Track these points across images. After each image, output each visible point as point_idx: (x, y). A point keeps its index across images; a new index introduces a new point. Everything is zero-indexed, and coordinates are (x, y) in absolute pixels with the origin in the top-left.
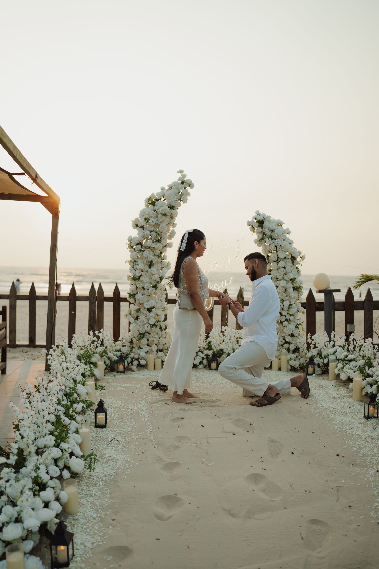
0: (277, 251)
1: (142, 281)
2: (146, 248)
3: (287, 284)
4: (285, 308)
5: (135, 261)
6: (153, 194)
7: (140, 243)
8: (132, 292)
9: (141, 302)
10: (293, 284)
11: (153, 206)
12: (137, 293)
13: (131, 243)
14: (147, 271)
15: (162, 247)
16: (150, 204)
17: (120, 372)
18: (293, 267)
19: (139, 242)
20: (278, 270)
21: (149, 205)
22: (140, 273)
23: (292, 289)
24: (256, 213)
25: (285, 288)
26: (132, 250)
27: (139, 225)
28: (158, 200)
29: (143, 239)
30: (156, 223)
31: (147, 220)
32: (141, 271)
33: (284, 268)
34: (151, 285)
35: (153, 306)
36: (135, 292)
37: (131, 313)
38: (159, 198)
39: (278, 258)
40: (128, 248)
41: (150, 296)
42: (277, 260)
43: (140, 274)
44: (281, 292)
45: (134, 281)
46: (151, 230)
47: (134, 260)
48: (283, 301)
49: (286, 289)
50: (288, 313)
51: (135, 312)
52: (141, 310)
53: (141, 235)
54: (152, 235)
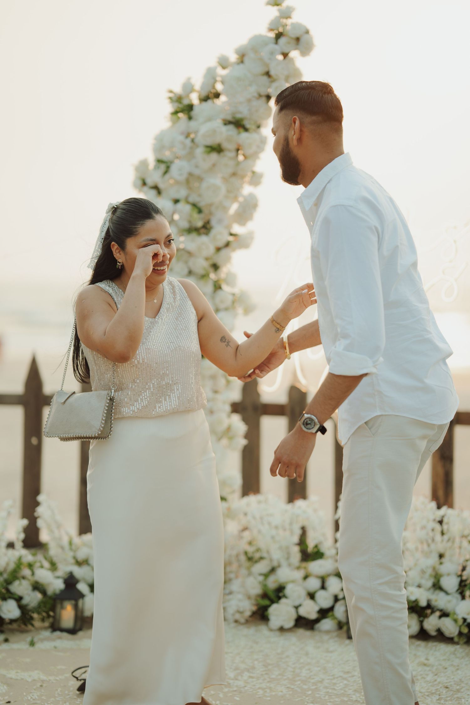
15: (212, 249)
17: (62, 630)
21: (177, 115)
27: (149, 181)
28: (202, 100)
30: (190, 174)
31: (165, 165)
46: (175, 196)
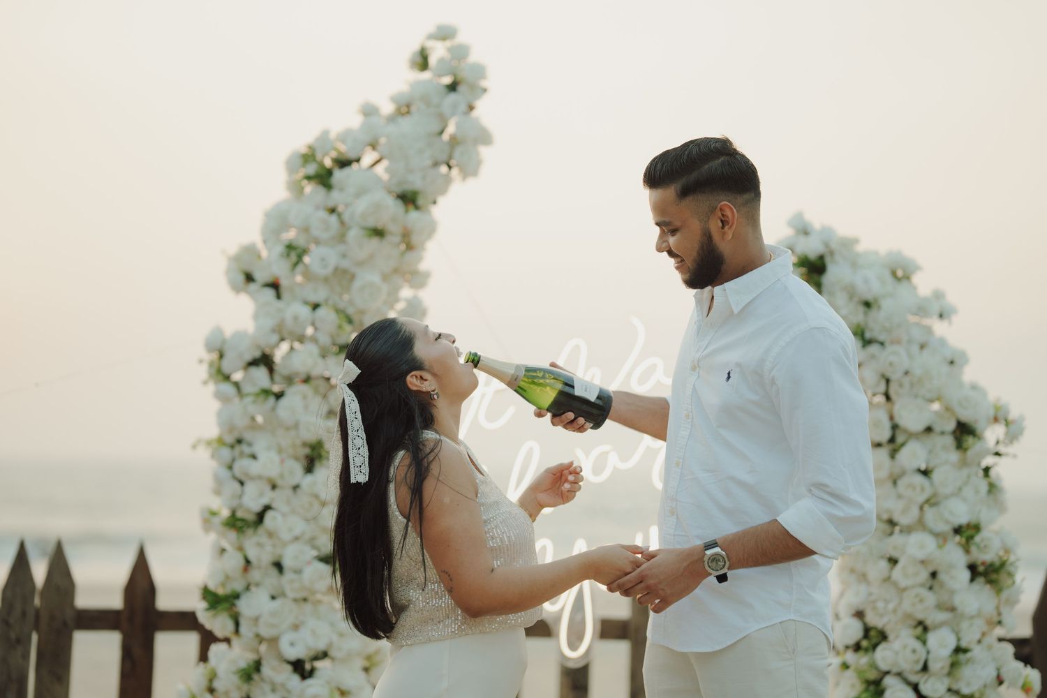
0: (888, 397)
1: (270, 535)
2: (289, 380)
3: (940, 547)
4: (933, 666)
5: (239, 441)
6: (325, 134)
7: (265, 361)
8: (223, 585)
9: (265, 632)
10: (967, 551)
11: (321, 191)
12: (248, 588)
13: (221, 356)
14: (296, 488)
16: (309, 178)
18: (965, 472)
19: (257, 354)
20: (895, 483)
21: (305, 182)
22: (261, 495)
23: (966, 575)
24: (791, 223)
25: (931, 569)
26: (228, 388)
27: (261, 276)
28: (344, 163)
29: (275, 338)
30: (337, 268)
31: (295, 253)
32: (267, 488)
33: (925, 473)
34: (315, 553)
35: (321, 646)
36: (238, 586)
37: (216, 684)
38: (352, 155)
39: (895, 427)
40: (205, 383)
41: (305, 600)
42: (892, 440)
43: (265, 501)
44: (913, 587)
45: (232, 535)
46: (314, 298)
47: (236, 435)
48: (926, 629)
49: (934, 575)
50: (949, 690)
51: (235, 679)
52: (266, 670)
53: (269, 323)
54: (318, 324)
